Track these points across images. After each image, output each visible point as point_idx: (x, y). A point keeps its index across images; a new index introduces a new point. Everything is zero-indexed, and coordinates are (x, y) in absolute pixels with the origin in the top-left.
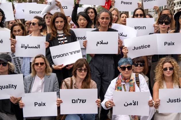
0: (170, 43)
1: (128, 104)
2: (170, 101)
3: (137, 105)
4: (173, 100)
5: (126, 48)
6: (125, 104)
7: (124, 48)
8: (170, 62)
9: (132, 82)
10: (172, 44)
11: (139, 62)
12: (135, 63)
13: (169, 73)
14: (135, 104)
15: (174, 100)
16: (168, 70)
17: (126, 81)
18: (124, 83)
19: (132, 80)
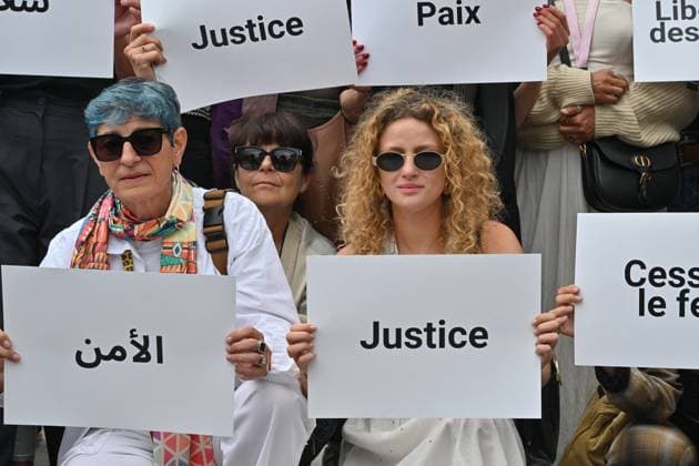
0: (450, 10)
1: (97, 351)
2: (380, 337)
3: (160, 360)
4: (398, 331)
5: (148, 30)
6: (79, 354)
7: (138, 34)
8: (426, 117)
9: (179, 239)
10: (465, 15)
11: (267, 139)
12: (248, 144)
13: (412, 186)
14: (142, 357)
15: (408, 334)
16: (408, 167)
17: (137, 229)
18: (127, 246)
19: (175, 226)
